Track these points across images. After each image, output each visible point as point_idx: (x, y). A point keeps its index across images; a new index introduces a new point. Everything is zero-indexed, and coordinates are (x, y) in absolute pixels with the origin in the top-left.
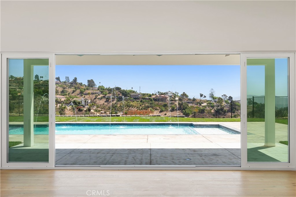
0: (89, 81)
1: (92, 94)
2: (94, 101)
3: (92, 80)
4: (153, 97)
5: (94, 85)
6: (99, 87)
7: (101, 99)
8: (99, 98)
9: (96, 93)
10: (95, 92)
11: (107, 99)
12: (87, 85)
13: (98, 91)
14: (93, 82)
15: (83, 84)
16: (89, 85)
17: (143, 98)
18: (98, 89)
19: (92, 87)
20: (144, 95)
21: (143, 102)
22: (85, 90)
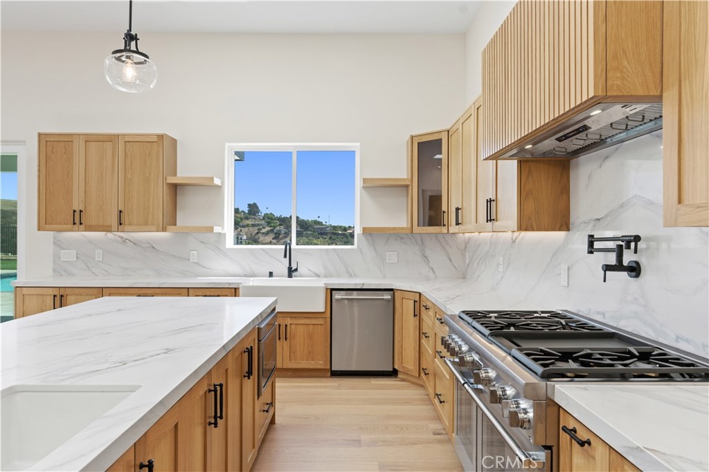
0: (250, 205)
1: (253, 225)
2: (256, 237)
3: (255, 204)
4: (349, 231)
5: (258, 211)
6: (266, 214)
7: (267, 233)
8: (263, 233)
9: (259, 225)
10: (257, 223)
11: (276, 234)
12: (247, 212)
13: (263, 222)
14: (257, 207)
15: (240, 210)
16: (250, 212)
17: (333, 233)
18: (264, 219)
19: (255, 215)
20: (335, 228)
21: (334, 240)
22: (241, 219)
